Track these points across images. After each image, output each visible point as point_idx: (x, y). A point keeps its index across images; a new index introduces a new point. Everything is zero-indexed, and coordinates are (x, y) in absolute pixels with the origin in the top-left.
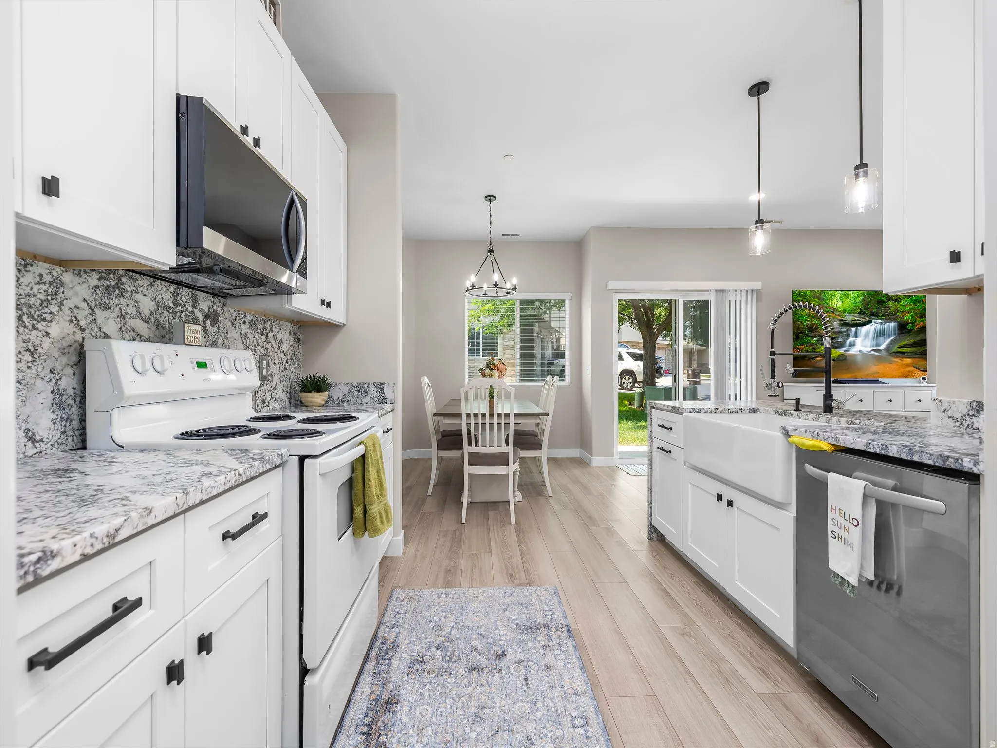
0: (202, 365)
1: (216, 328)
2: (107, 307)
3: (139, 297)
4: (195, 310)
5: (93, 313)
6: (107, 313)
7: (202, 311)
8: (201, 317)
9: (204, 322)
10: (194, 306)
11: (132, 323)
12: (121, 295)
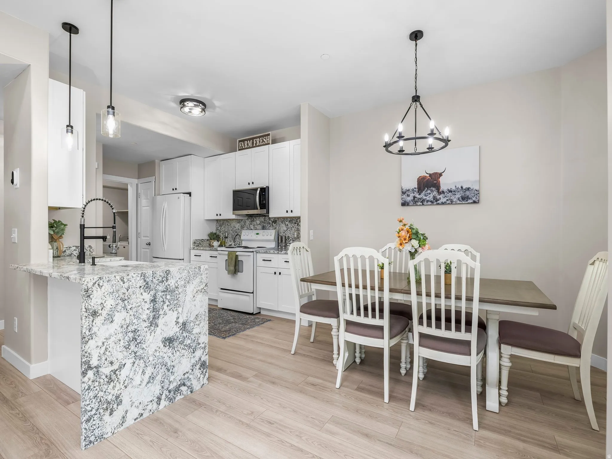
0: (258, 234)
1: (276, 224)
2: (252, 224)
3: (257, 221)
4: (270, 221)
5: (250, 226)
6: (252, 225)
7: (271, 221)
8: (271, 222)
9: (272, 223)
10: (269, 220)
11: (256, 226)
12: (254, 222)
